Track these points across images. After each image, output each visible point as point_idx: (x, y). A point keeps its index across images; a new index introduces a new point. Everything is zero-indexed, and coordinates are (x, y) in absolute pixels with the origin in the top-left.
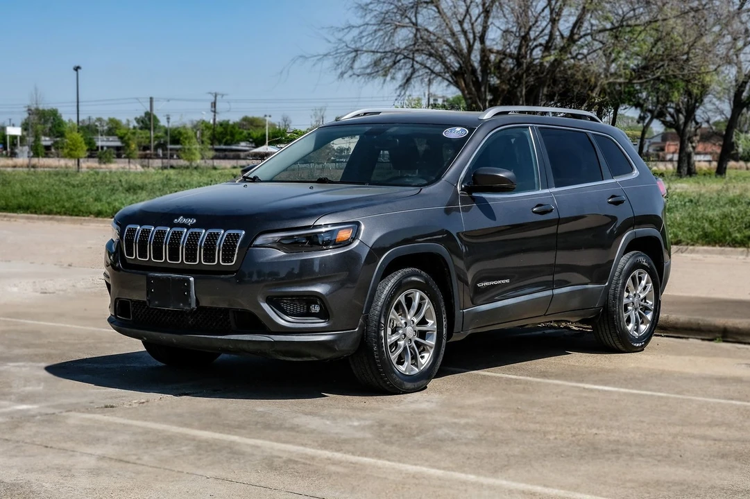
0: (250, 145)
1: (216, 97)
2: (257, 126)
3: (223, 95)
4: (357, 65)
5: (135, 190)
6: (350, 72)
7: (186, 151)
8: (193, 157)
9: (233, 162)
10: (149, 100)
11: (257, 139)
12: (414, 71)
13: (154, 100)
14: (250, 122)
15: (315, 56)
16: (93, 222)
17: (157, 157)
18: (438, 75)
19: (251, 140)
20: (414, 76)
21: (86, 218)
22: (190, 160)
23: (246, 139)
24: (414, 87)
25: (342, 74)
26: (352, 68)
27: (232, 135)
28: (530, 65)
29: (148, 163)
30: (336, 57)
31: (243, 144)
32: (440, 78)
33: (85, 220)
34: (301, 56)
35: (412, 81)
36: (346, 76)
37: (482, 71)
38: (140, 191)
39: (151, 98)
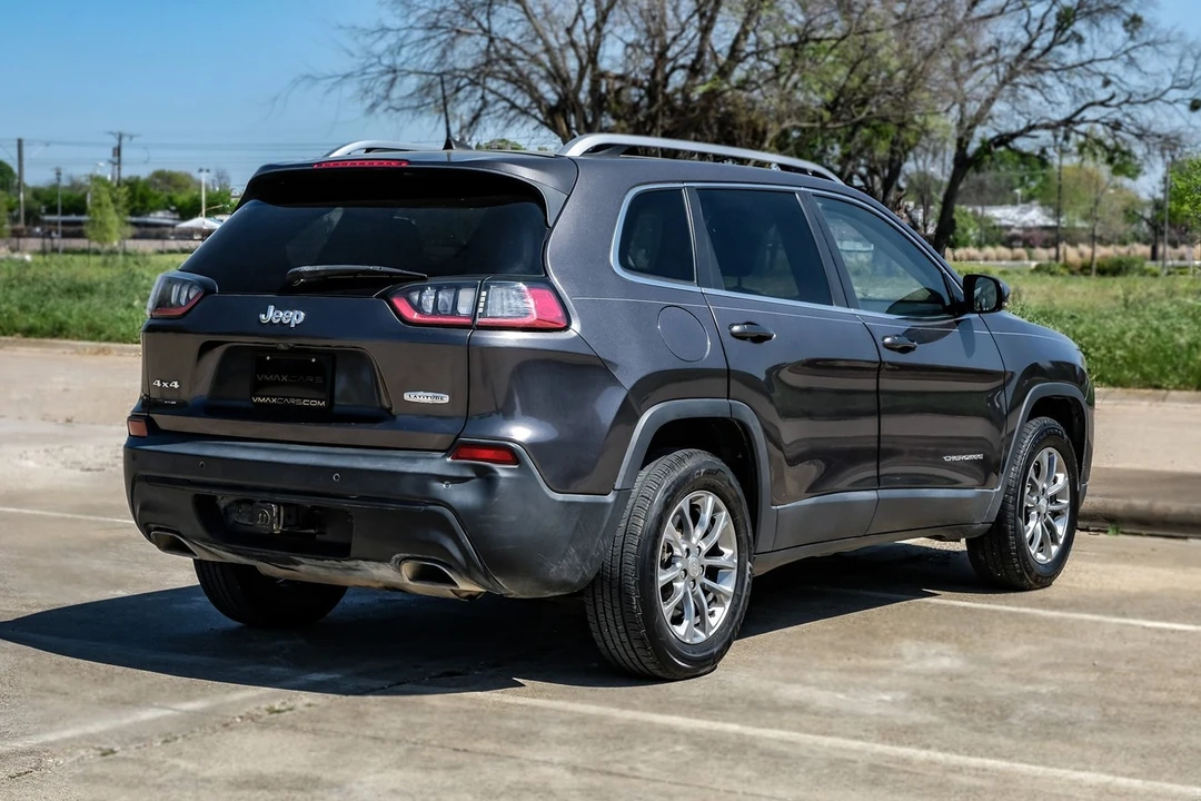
0: (172, 216)
1: (120, 138)
2: (177, 186)
3: (131, 137)
4: (396, 93)
6: (385, 104)
7: (97, 225)
8: (107, 235)
9: (156, 244)
10: (16, 143)
11: (184, 204)
12: (485, 104)
13: (24, 143)
14: (165, 178)
15: (330, 77)
18: (525, 112)
19: (173, 208)
20: (484, 112)
22: (103, 240)
23: (167, 205)
24: (485, 129)
25: (374, 106)
26: (387, 97)
27: (143, 199)
28: (668, 100)
29: (18, 244)
30: (363, 80)
31: (160, 214)
32: (523, 118)
34: (307, 77)
35: (482, 119)
36: (379, 110)
37: (592, 107)
39: (20, 142)
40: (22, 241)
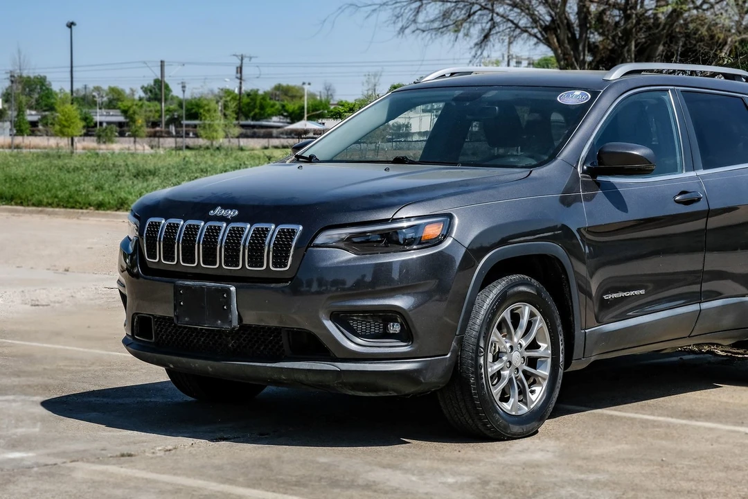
0: (285, 120)
1: (242, 60)
2: (293, 97)
3: (251, 58)
4: (421, 18)
5: (144, 175)
6: (413, 27)
7: (207, 127)
8: (215, 134)
9: (264, 142)
10: (160, 64)
11: (293, 112)
12: (494, 26)
13: (166, 64)
14: (284, 92)
15: (370, 5)
16: (92, 216)
17: (169, 135)
18: (524, 30)
19: (285, 114)
20: (493, 32)
21: (85, 211)
22: (212, 139)
23: (280, 113)
24: (494, 46)
25: (403, 29)
26: (414, 21)
27: (262, 108)
28: (641, 17)
29: (159, 142)
30: (396, 8)
31: (275, 118)
32: (525, 35)
33: (82, 213)
34: (351, 5)
35: (491, 38)
36: (407, 31)
37: (580, 25)
38: (151, 177)
39: (162, 62)
40: (161, 140)
